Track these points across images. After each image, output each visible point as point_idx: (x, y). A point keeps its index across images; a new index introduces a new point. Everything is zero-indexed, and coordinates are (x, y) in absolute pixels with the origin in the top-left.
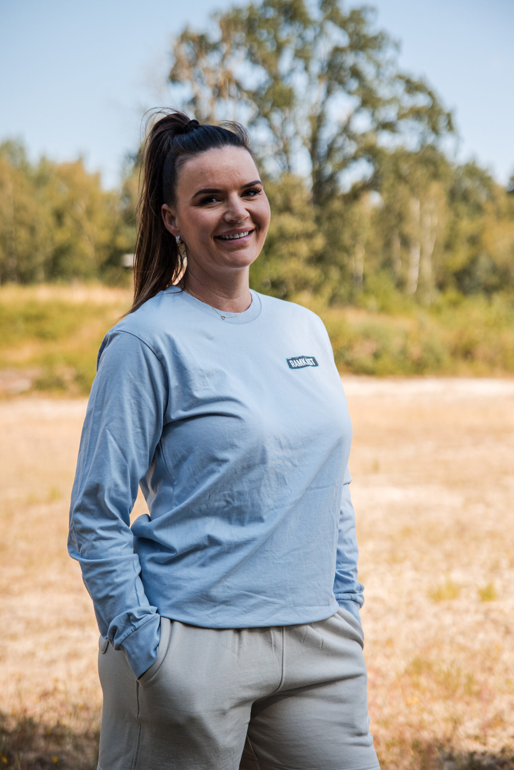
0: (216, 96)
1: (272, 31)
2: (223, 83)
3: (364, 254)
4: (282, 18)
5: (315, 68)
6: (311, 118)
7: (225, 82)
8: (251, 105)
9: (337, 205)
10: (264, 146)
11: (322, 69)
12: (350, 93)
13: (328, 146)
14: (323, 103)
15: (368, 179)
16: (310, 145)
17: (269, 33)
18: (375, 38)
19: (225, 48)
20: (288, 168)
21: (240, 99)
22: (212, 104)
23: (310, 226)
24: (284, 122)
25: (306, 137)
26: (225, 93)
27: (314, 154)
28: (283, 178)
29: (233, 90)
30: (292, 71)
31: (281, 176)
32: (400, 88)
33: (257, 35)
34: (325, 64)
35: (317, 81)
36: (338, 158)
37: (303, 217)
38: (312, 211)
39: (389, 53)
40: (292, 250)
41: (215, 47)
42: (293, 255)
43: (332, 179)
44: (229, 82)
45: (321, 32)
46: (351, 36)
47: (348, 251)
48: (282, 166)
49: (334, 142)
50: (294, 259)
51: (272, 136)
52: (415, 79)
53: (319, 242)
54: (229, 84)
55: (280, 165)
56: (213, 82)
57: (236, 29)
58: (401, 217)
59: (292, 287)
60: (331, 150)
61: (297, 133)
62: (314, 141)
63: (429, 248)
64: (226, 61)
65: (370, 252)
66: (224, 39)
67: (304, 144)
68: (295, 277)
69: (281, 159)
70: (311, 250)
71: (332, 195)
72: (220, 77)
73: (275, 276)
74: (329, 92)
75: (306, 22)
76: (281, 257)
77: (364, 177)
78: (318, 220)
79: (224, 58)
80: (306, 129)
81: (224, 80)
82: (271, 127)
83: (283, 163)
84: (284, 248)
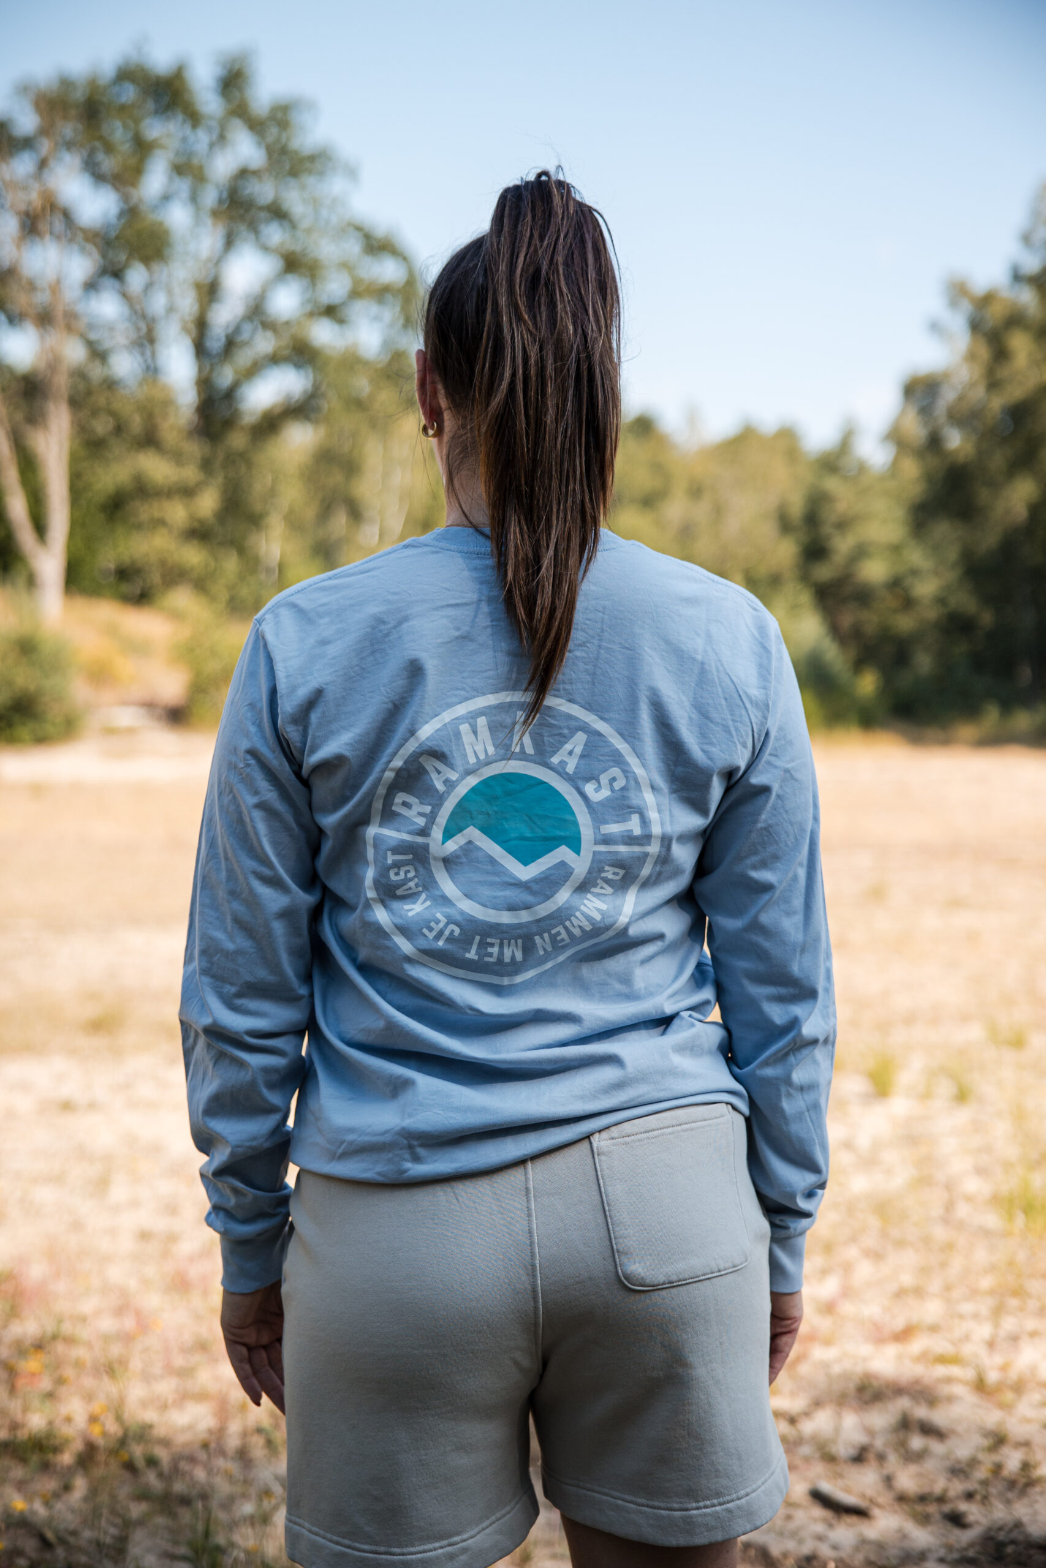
0: (27, 232)
1: (131, 124)
2: (39, 207)
3: (283, 527)
4: (150, 105)
5: (210, 197)
6: (198, 286)
7: (43, 209)
8: (90, 254)
9: (237, 440)
10: (111, 329)
11: (221, 201)
12: (265, 249)
13: (227, 337)
14: (218, 262)
15: (293, 400)
16: (194, 332)
17: (125, 126)
18: (312, 158)
19: (45, 146)
20: (152, 371)
21: (71, 241)
22: (18, 247)
23: (190, 473)
24: (149, 287)
25: (188, 318)
26: (43, 226)
27: (200, 349)
28: (145, 387)
29: (59, 225)
30: (166, 198)
31: (141, 384)
32: (353, 247)
33: (105, 129)
34: (225, 195)
35: (209, 221)
36: (244, 357)
37: (177, 457)
38: (194, 449)
39: (335, 185)
40: (157, 514)
41: (27, 143)
42: (161, 523)
43: (230, 395)
44: (51, 210)
45: (221, 139)
46: (270, 151)
47: (255, 520)
48: (144, 367)
49: (237, 330)
50: (164, 531)
51: (126, 310)
52: (380, 230)
53: (208, 503)
54: (51, 215)
55: (140, 365)
56: (23, 207)
57: (65, 118)
58: (351, 467)
59: (156, 578)
60: (231, 344)
61: (171, 309)
62: (201, 327)
63: (396, 523)
64: (46, 171)
65: (294, 524)
66: (45, 131)
67: (185, 329)
68: (163, 563)
69: (143, 354)
70: (192, 517)
71: (230, 422)
72: (34, 197)
73: (126, 558)
74: (229, 242)
75: (194, 118)
76: (139, 527)
77: (288, 397)
78: (206, 465)
79: (43, 164)
80: (188, 303)
81: (42, 204)
82: (125, 296)
83: (146, 361)
84: (145, 511)
